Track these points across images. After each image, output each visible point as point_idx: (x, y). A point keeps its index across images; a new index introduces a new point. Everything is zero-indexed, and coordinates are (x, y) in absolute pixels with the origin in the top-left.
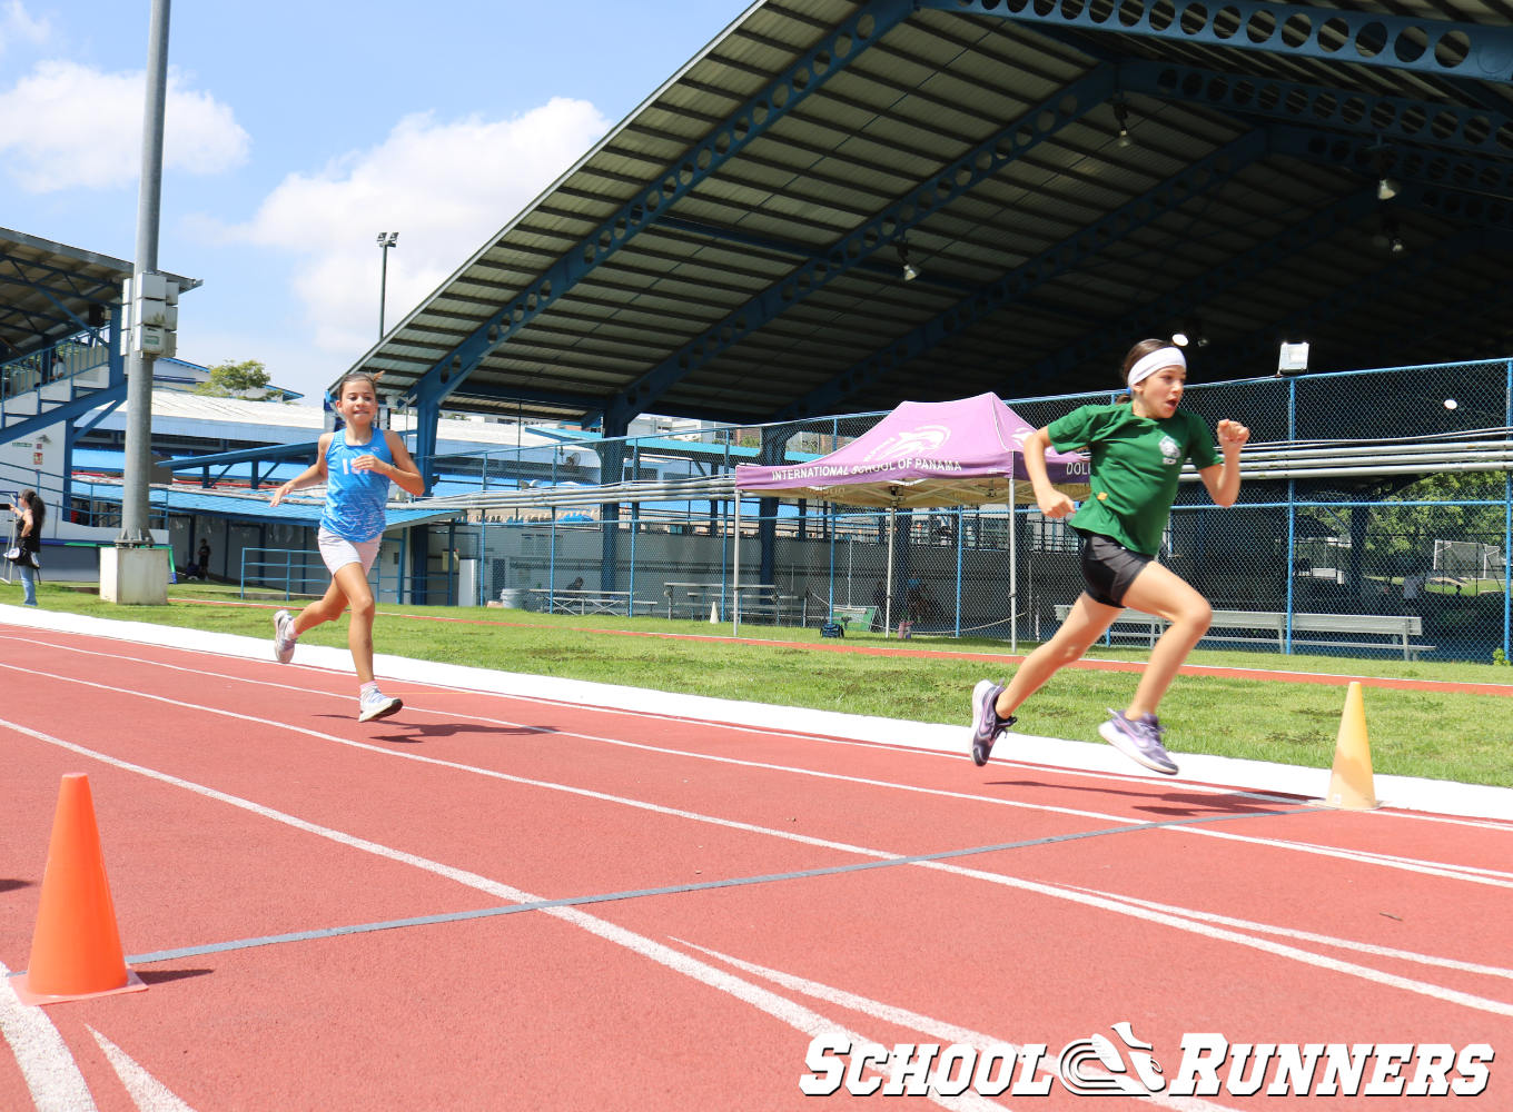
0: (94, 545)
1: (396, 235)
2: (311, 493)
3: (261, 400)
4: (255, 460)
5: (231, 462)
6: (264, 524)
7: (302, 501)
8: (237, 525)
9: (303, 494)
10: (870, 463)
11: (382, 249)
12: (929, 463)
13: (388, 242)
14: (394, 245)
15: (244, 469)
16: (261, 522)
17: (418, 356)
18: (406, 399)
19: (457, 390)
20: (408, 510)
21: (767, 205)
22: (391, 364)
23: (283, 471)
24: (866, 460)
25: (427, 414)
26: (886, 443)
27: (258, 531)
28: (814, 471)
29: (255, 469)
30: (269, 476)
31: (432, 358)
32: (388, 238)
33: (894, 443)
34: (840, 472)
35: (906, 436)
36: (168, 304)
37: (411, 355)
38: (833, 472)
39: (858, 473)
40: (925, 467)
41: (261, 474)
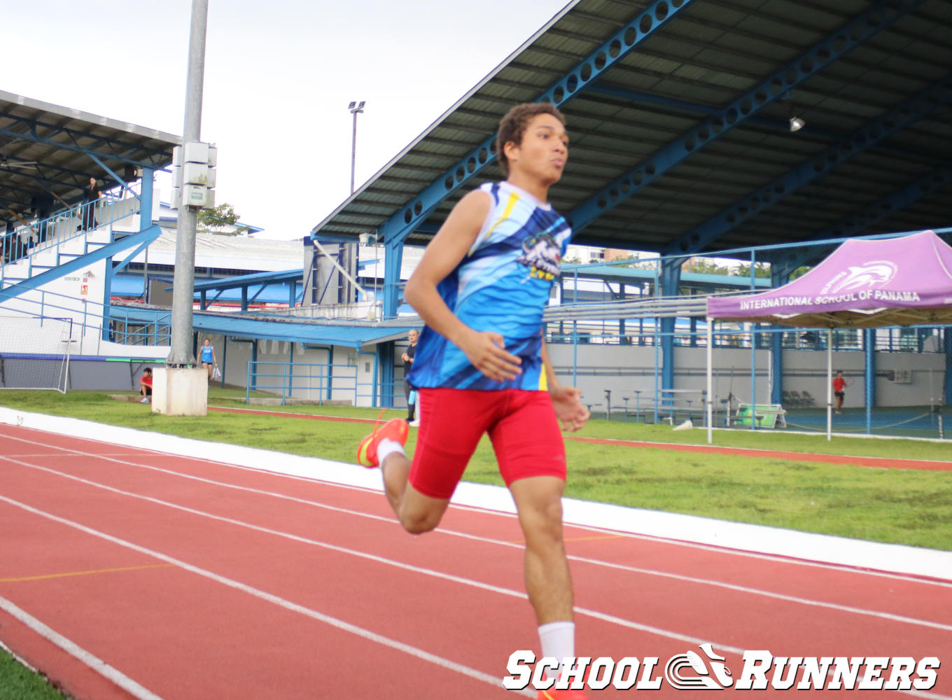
0: (129, 360)
1: (362, 104)
2: (294, 313)
3: (234, 234)
4: (244, 286)
5: (222, 288)
6: (257, 340)
7: (288, 320)
8: (235, 340)
9: (287, 314)
10: (829, 294)
11: (353, 114)
12: (887, 293)
13: (356, 108)
14: (362, 112)
15: (236, 293)
16: (254, 338)
17: (387, 201)
18: (376, 237)
19: (418, 229)
20: (379, 327)
21: (677, 73)
22: (364, 208)
23: (270, 293)
24: (824, 291)
25: (394, 248)
26: (840, 276)
27: (251, 345)
28: (780, 300)
29: (245, 293)
30: (257, 298)
31: (397, 202)
32: (357, 106)
33: (846, 277)
34: (804, 301)
35: (855, 270)
36: (209, 167)
37: (382, 200)
38: (797, 301)
39: (821, 304)
40: (884, 297)
41: (250, 296)
